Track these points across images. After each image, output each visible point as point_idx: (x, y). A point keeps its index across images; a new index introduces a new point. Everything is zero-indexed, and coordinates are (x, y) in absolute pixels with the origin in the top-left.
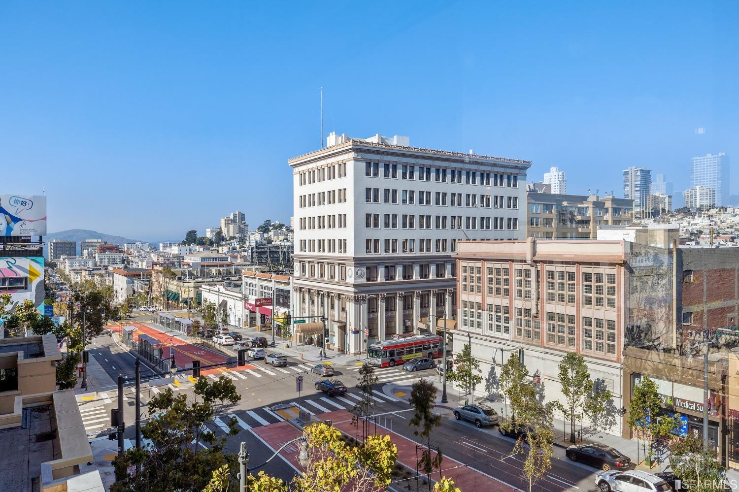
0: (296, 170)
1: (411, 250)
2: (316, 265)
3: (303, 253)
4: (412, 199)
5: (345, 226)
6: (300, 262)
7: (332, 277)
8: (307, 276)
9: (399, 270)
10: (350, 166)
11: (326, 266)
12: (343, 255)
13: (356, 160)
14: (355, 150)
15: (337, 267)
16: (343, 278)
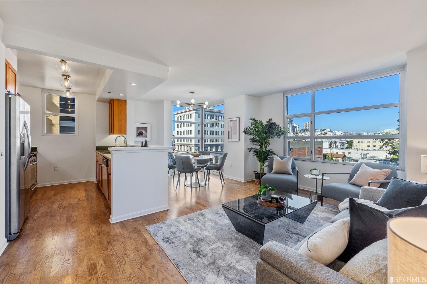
0: (176, 116)
1: (213, 142)
2: (182, 146)
3: (178, 143)
4: (213, 126)
5: (192, 134)
6: (177, 145)
7: (187, 150)
8: (179, 150)
9: (209, 148)
10: (194, 115)
11: (186, 147)
12: (191, 143)
13: (195, 113)
14: (195, 110)
15: (189, 147)
16: (191, 150)
